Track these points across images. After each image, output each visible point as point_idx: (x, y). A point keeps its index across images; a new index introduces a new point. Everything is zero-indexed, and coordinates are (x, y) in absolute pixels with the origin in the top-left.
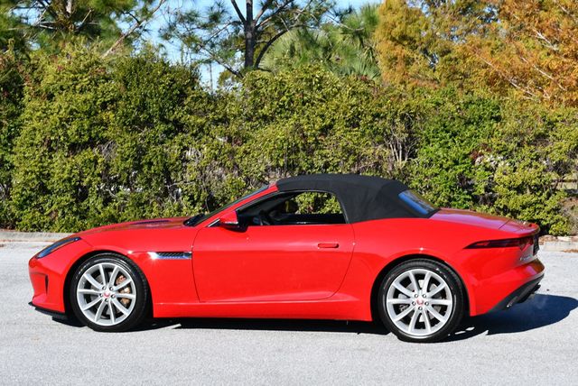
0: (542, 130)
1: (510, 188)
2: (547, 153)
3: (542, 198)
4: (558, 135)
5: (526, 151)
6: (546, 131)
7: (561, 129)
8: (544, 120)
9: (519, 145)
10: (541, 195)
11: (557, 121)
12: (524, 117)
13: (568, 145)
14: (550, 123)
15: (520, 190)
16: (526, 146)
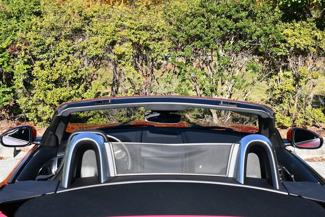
0: (78, 25)
1: (48, 82)
2: (84, 47)
3: (80, 91)
4: (94, 30)
5: (63, 45)
6: (83, 26)
7: (97, 24)
8: (81, 15)
9: (56, 39)
10: (78, 88)
11: (93, 17)
12: (62, 12)
13: (104, 40)
14: (86, 18)
15: (58, 83)
16: (63, 40)
